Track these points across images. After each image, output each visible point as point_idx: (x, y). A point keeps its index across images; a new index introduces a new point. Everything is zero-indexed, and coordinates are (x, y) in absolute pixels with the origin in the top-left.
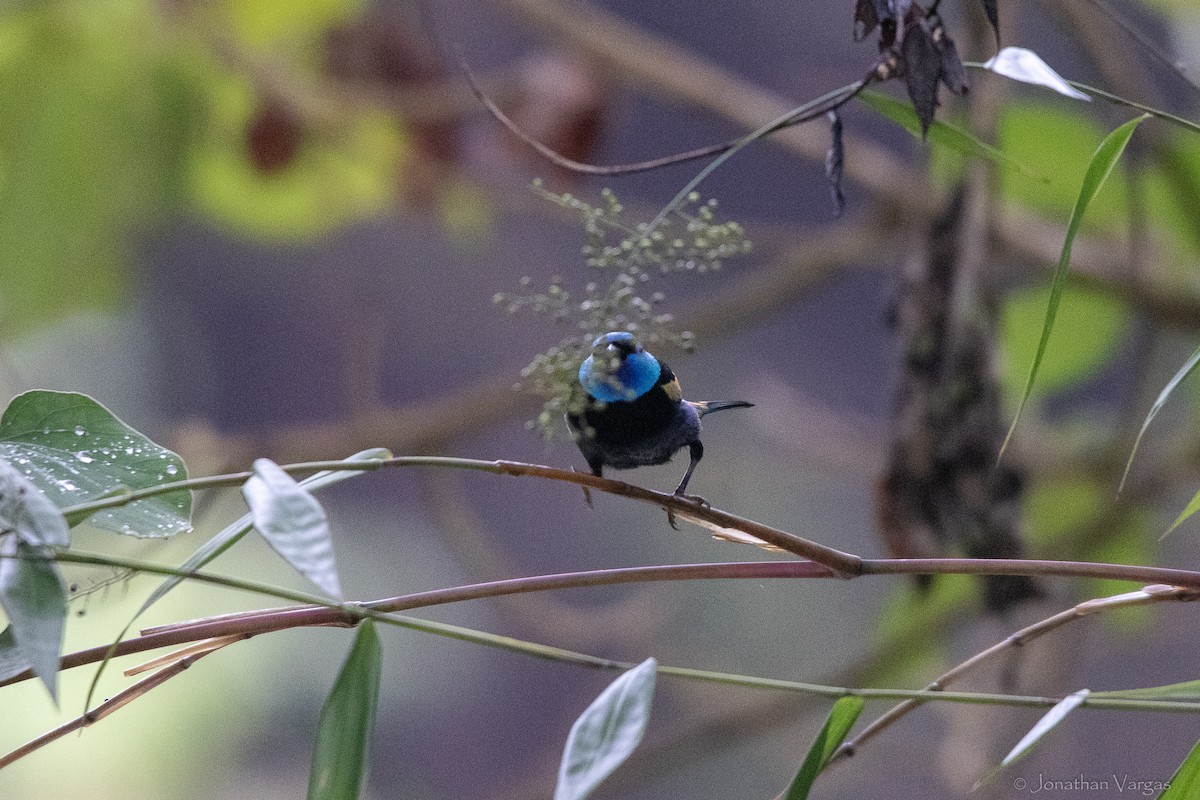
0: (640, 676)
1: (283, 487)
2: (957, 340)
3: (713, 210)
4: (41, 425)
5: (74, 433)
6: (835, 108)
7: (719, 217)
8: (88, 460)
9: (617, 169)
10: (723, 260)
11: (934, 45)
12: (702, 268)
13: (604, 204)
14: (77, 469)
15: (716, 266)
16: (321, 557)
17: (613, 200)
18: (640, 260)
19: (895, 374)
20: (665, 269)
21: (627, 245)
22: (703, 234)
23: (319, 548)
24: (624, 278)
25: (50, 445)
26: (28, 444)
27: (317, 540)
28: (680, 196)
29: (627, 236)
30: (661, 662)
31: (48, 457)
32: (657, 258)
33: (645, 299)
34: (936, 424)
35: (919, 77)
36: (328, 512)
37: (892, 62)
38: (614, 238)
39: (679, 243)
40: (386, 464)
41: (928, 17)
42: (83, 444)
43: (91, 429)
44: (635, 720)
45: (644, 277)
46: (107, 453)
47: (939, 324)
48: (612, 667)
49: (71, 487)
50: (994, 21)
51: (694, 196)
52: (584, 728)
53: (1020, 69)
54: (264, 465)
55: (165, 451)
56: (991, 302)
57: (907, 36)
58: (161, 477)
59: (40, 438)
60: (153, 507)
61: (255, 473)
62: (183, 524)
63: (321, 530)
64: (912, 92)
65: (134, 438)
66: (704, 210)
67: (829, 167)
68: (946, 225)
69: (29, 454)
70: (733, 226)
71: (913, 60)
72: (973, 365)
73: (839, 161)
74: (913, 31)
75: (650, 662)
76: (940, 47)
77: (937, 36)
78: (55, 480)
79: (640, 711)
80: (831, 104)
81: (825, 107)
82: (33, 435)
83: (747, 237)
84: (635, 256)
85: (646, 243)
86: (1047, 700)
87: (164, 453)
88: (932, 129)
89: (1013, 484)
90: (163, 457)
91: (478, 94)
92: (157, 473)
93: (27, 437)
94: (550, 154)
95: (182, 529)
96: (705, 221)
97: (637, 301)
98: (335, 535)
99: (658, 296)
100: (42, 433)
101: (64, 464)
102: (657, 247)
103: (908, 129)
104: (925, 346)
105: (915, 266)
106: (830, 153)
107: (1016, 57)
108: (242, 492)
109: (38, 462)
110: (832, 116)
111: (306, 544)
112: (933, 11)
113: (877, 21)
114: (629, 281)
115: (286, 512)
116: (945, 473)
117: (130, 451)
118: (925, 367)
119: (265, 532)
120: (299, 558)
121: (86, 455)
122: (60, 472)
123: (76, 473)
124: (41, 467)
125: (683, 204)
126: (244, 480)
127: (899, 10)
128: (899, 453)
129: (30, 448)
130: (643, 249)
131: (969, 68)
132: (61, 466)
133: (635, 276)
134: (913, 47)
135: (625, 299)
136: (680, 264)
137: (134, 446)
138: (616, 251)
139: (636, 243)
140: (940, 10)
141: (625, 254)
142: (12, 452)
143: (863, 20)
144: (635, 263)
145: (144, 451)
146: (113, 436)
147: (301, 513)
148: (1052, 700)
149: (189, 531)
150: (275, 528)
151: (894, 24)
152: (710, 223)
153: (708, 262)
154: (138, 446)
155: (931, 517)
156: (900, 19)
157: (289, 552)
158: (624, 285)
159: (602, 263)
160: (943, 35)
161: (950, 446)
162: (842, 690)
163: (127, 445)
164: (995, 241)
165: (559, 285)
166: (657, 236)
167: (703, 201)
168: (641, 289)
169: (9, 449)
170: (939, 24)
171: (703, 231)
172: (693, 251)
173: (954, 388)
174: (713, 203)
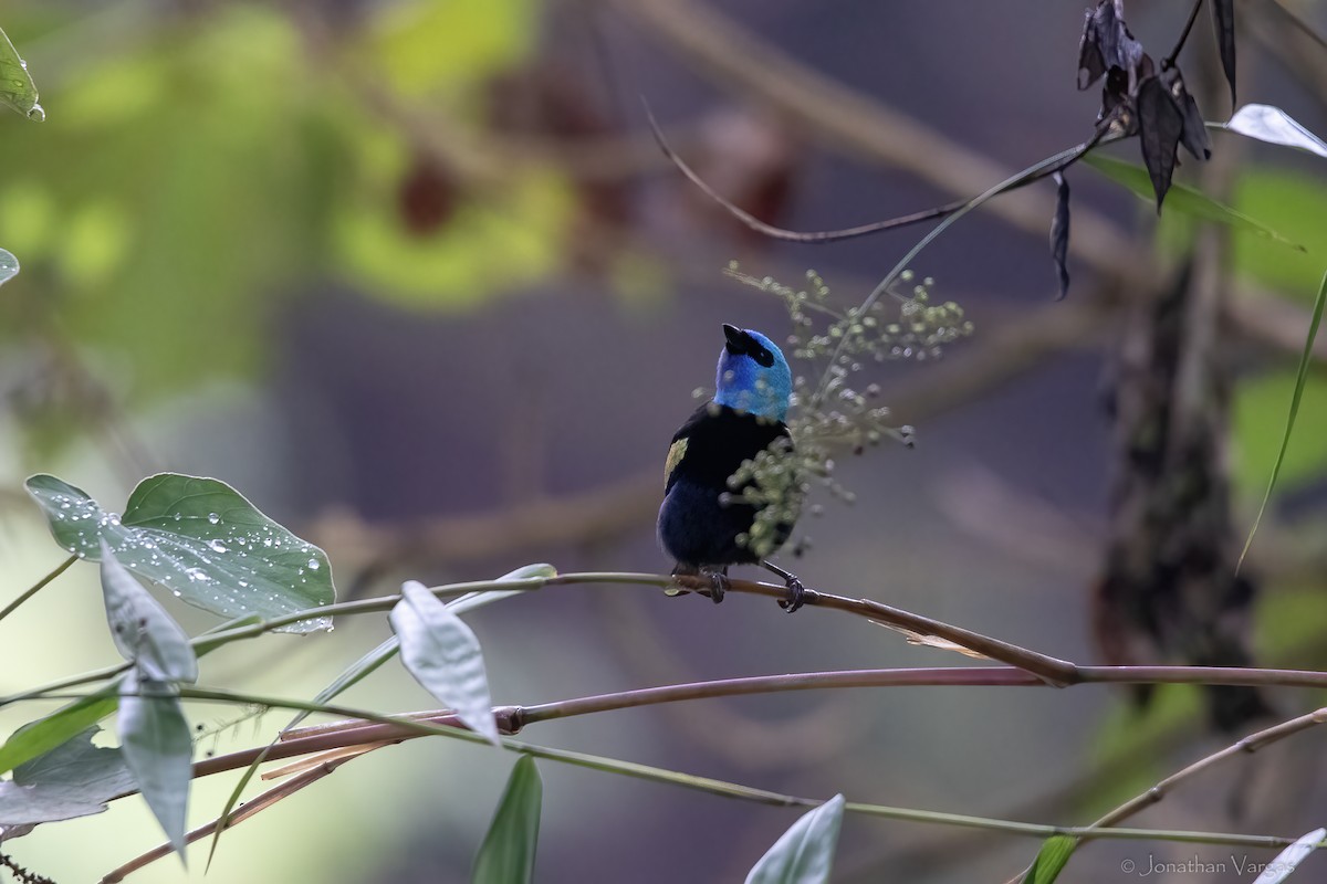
0: (824, 817)
1: (433, 616)
2: (1183, 428)
3: (928, 289)
4: (172, 511)
5: (208, 520)
6: (1061, 169)
7: (935, 298)
8: (222, 550)
9: (821, 235)
10: (942, 345)
11: (1171, 100)
12: (921, 355)
13: (809, 286)
14: (209, 559)
15: (936, 352)
16: (476, 694)
17: (818, 282)
18: (851, 349)
19: (1114, 468)
20: (879, 357)
21: (836, 332)
22: (919, 318)
23: (473, 684)
24: (835, 369)
25: (180, 533)
26: (157, 531)
27: (472, 675)
28: (892, 274)
29: (835, 322)
30: (848, 799)
31: (178, 544)
32: (870, 346)
33: (858, 391)
34: (1156, 523)
35: (1152, 136)
36: (481, 644)
37: (1126, 118)
38: (822, 323)
39: (894, 329)
40: (549, 583)
41: (1165, 70)
42: (217, 532)
43: (227, 519)
44: (817, 871)
45: (856, 366)
46: (243, 543)
47: (1163, 412)
48: (795, 804)
49: (201, 577)
50: (1231, 76)
51: (907, 275)
52: (761, 877)
53: (1267, 129)
54: (414, 589)
55: (307, 545)
56: (1221, 389)
57: (1142, 90)
58: (301, 572)
59: (171, 524)
60: (290, 602)
61: (403, 596)
62: (323, 622)
63: (474, 664)
64: (1146, 155)
65: (274, 530)
66: (919, 289)
67: (1052, 239)
68: (1172, 304)
69: (158, 540)
70: (952, 306)
71: (1148, 120)
72: (1200, 457)
73: (1064, 233)
74: (1150, 87)
75: (838, 798)
76: (1179, 103)
77: (1175, 91)
78: (184, 568)
79: (823, 859)
80: (1056, 166)
81: (1049, 169)
82: (163, 520)
83: (966, 318)
84: (845, 344)
85: (857, 329)
86: (1279, 840)
87: (306, 547)
88: (1169, 196)
89: (1242, 592)
90: (305, 551)
91: (667, 153)
92: (298, 567)
93: (156, 523)
94: (747, 218)
95: (322, 626)
96: (920, 301)
97: (849, 393)
98: (490, 669)
99: (874, 388)
100: (174, 519)
101: (195, 552)
102: (870, 333)
103: (1139, 195)
104: (1147, 437)
105: (1137, 348)
106: (1055, 221)
107: (1261, 115)
108: (389, 619)
109: (167, 549)
110: (1057, 178)
111: (459, 680)
112: (1171, 63)
113: (1104, 69)
114: (842, 372)
115: (438, 642)
116: (1167, 579)
117: (268, 543)
118: (1147, 461)
119: (413, 668)
120: (450, 697)
121: (219, 544)
122: (189, 559)
123: (209, 562)
124: (170, 555)
125: (895, 284)
126: (392, 605)
127: (1130, 60)
128: (1117, 556)
129: (159, 534)
130: (854, 337)
131: (1211, 128)
132: (193, 554)
133: (847, 366)
134: (1148, 103)
135: (836, 391)
136: (896, 351)
137: (273, 538)
138: (824, 341)
139: (845, 330)
140: (1178, 62)
141: (835, 342)
142: (139, 536)
143: (1088, 68)
144: (845, 352)
145: (284, 544)
146: (250, 526)
147: (453, 645)
148: (1284, 840)
149: (329, 631)
150: (426, 663)
151: (1125, 75)
152: (927, 304)
153: (928, 349)
154: (280, 538)
155: (1151, 626)
156: (1132, 71)
157: (441, 689)
158: (834, 376)
159: (810, 354)
160: (1182, 90)
161: (1172, 549)
162: (1051, 828)
163: (265, 535)
164: (1226, 323)
165: (764, 379)
166: (869, 322)
167: (918, 280)
168: (852, 381)
169: (134, 533)
170: (1179, 77)
171: (919, 312)
172: (910, 337)
173: (1177, 483)
174: (929, 281)
